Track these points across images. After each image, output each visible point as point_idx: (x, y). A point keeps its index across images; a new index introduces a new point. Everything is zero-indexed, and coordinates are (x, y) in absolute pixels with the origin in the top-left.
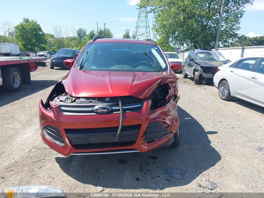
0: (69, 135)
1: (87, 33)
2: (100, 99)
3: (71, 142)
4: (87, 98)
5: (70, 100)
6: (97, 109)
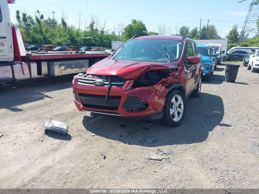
0: (81, 97)
1: (190, 31)
2: (100, 76)
3: (82, 102)
4: (93, 75)
5: (84, 76)
6: (95, 82)
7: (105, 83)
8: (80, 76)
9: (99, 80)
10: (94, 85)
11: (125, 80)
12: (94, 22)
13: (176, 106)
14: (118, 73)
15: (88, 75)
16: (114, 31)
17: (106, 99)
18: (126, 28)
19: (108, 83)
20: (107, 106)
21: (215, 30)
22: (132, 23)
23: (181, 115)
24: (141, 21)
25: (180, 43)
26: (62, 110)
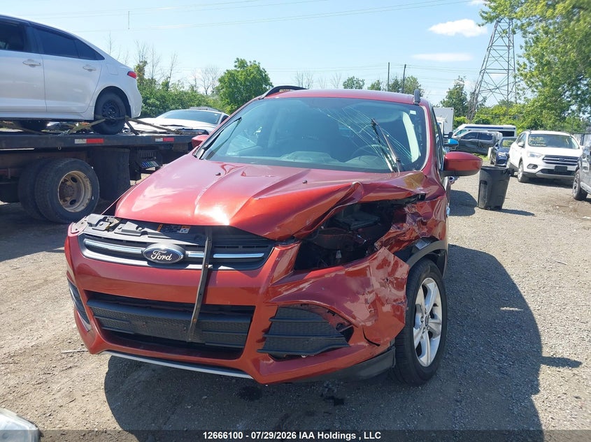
0: (94, 307)
1: (365, 87)
2: (168, 229)
3: (100, 324)
4: (141, 223)
5: (106, 225)
6: (150, 253)
7: (190, 253)
8: (90, 225)
9: (165, 244)
10: (145, 263)
11: (266, 244)
12: (146, 62)
13: (425, 316)
14: (239, 218)
15: (123, 221)
16: (194, 83)
17: (194, 317)
18: (222, 77)
19: (201, 255)
20: (197, 340)
21: (418, 87)
22: (236, 66)
23: (437, 340)
24: (257, 63)
25: (413, 112)
26: (37, 330)
